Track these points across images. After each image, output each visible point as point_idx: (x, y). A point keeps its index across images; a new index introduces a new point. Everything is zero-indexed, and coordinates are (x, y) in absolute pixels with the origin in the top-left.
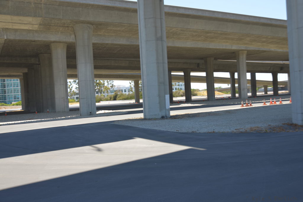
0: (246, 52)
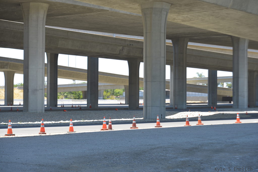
0: (46, 6)
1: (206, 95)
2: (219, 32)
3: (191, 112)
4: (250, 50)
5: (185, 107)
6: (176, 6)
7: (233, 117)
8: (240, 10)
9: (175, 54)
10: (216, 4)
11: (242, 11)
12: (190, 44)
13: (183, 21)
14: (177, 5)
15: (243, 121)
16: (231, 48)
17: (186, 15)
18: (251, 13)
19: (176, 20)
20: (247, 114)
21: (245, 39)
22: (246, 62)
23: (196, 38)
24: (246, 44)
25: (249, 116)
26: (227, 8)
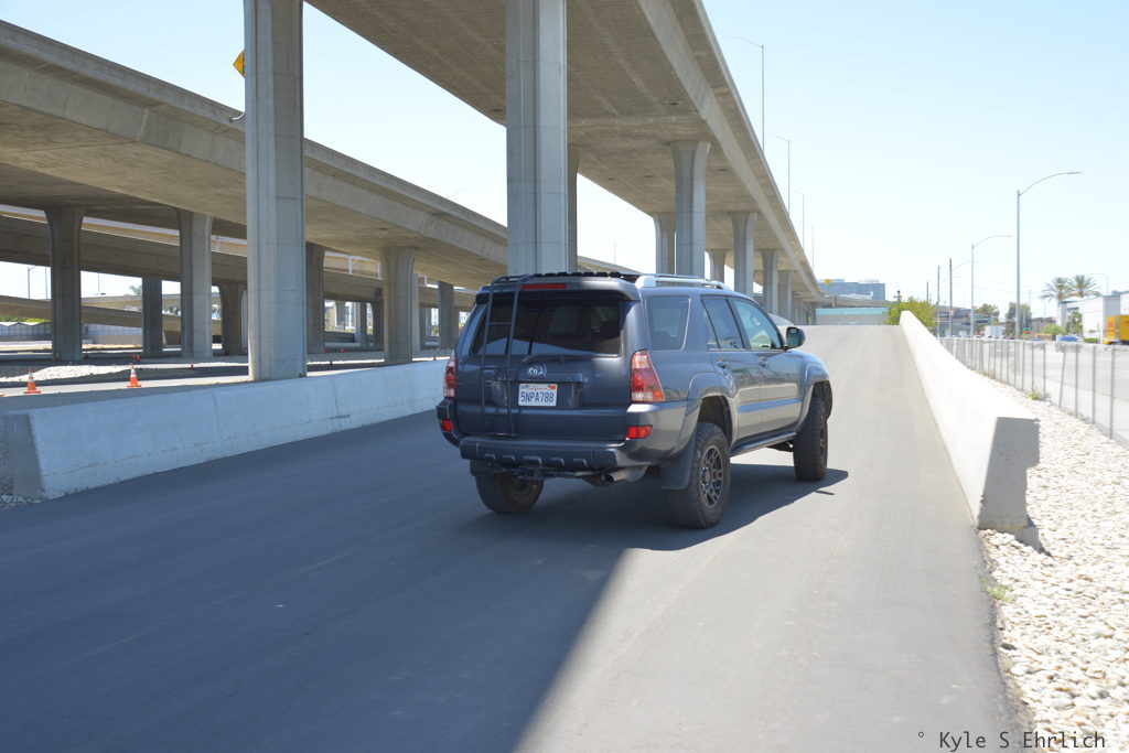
1: (139, 331)
2: (131, 194)
3: (73, 367)
4: (213, 237)
5: (78, 358)
6: (12, 129)
7: (124, 377)
8: (163, 148)
9: (53, 241)
10: (107, 132)
11: (168, 149)
12: (86, 220)
13: (40, 165)
14: (13, 126)
15: (145, 384)
16: (177, 233)
17: (44, 153)
18: (189, 156)
19: (23, 161)
20: (192, 369)
21: (205, 216)
22: (208, 262)
23: (101, 208)
24: (208, 226)
25: (193, 372)
26: (134, 142)
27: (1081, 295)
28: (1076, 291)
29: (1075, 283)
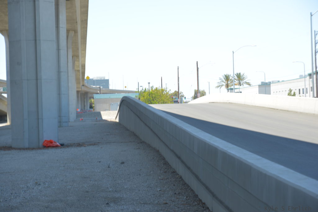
27: (240, 84)
28: (237, 82)
29: (236, 77)
